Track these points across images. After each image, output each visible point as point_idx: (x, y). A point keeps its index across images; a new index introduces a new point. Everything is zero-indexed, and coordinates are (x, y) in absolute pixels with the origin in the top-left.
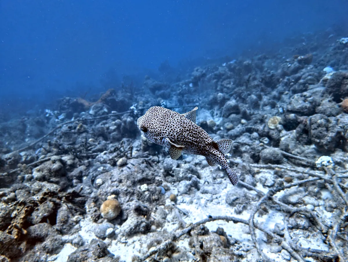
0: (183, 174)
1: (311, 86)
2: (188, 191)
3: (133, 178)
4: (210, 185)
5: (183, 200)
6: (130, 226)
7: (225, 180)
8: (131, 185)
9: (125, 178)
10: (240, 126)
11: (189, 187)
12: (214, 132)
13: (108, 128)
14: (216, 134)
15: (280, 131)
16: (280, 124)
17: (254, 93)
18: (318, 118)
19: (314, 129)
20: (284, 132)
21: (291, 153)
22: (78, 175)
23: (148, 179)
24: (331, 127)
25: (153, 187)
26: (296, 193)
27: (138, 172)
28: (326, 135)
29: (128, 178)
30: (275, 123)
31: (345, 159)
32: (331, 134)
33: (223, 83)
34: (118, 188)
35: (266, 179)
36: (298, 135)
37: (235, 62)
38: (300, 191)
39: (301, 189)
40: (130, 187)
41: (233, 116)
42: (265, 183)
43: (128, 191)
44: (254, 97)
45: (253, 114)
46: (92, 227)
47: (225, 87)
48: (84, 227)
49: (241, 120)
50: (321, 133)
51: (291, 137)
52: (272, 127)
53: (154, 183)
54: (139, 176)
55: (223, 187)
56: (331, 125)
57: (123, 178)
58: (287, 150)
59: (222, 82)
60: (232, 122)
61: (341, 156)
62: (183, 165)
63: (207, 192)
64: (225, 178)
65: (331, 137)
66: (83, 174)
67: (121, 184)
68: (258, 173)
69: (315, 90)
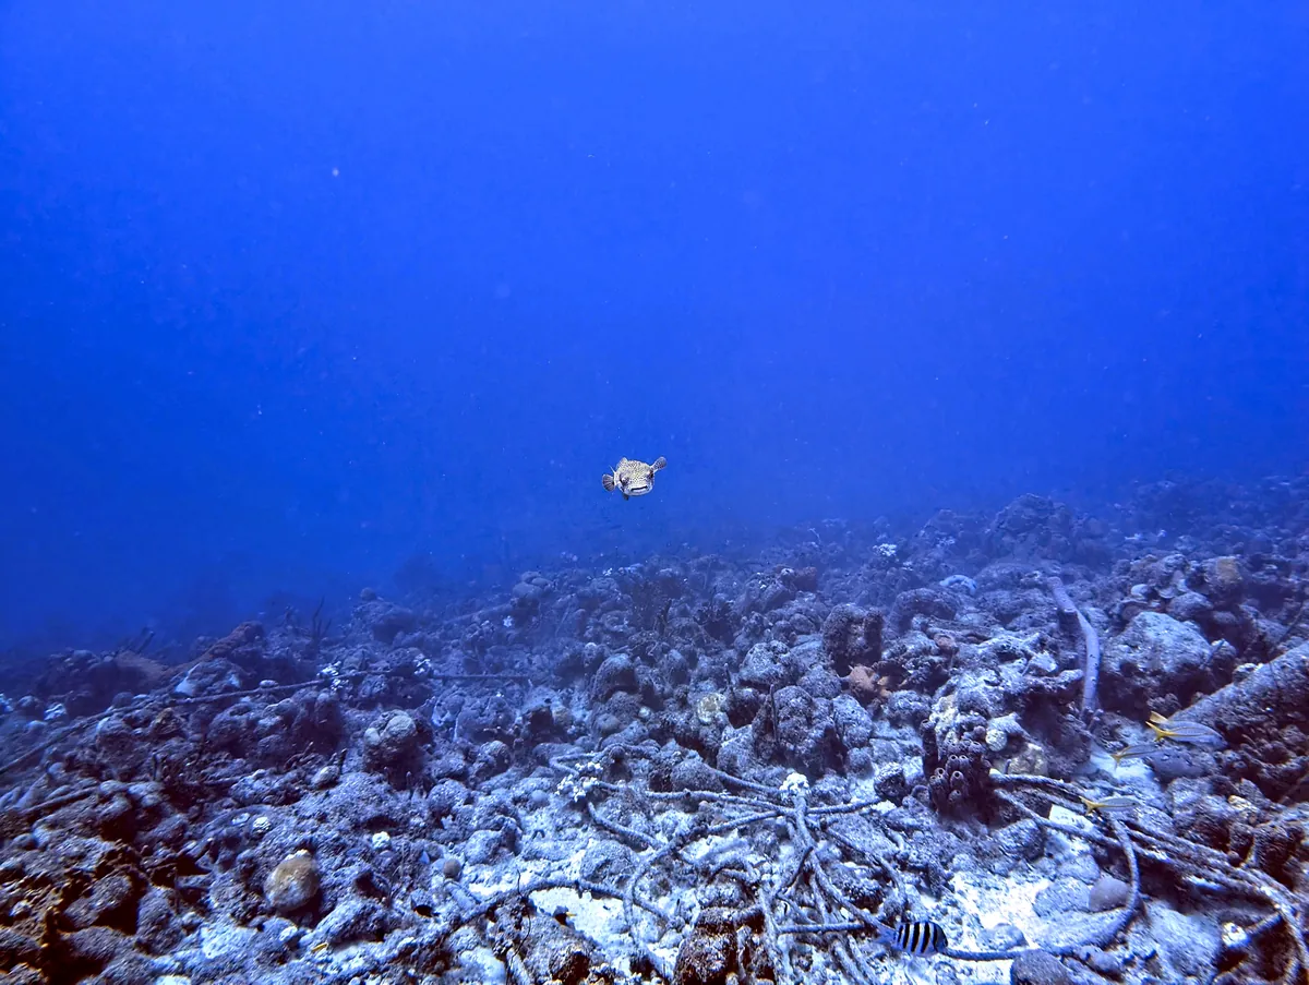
0: (481, 821)
1: (801, 638)
2: (491, 857)
3: (356, 812)
4: (548, 840)
5: (477, 877)
6: (344, 917)
7: (585, 830)
8: (349, 827)
9: (335, 810)
10: (635, 724)
11: (494, 845)
12: (571, 739)
13: (253, 724)
14: (573, 744)
15: (721, 728)
16: (722, 710)
17: (678, 646)
18: (790, 696)
19: (783, 720)
20: (729, 730)
21: (740, 778)
22: (170, 836)
23: (392, 820)
24: (817, 717)
25: (402, 842)
26: (732, 847)
27: (367, 800)
28: (807, 734)
29: (343, 813)
30: (711, 709)
31: (839, 789)
32: (816, 733)
33: (601, 621)
34: (316, 835)
35: (676, 824)
36: (756, 735)
37: (640, 570)
38: (741, 845)
39: (743, 839)
40: (347, 832)
41: (620, 695)
42: (673, 831)
43: (341, 841)
44: (676, 655)
45: (671, 695)
46: (235, 936)
47: (607, 631)
48: (209, 941)
49: (639, 709)
50: (796, 728)
51: (742, 740)
52: (706, 720)
53: (404, 832)
54: (371, 811)
55: (577, 847)
56: (816, 713)
57: (329, 810)
58: (732, 770)
59: (599, 617)
60: (616, 711)
61: (834, 784)
62: (481, 799)
63: (538, 855)
64: (585, 826)
65: (815, 739)
66: (189, 833)
67: (324, 826)
68: (660, 811)
69: (807, 646)
